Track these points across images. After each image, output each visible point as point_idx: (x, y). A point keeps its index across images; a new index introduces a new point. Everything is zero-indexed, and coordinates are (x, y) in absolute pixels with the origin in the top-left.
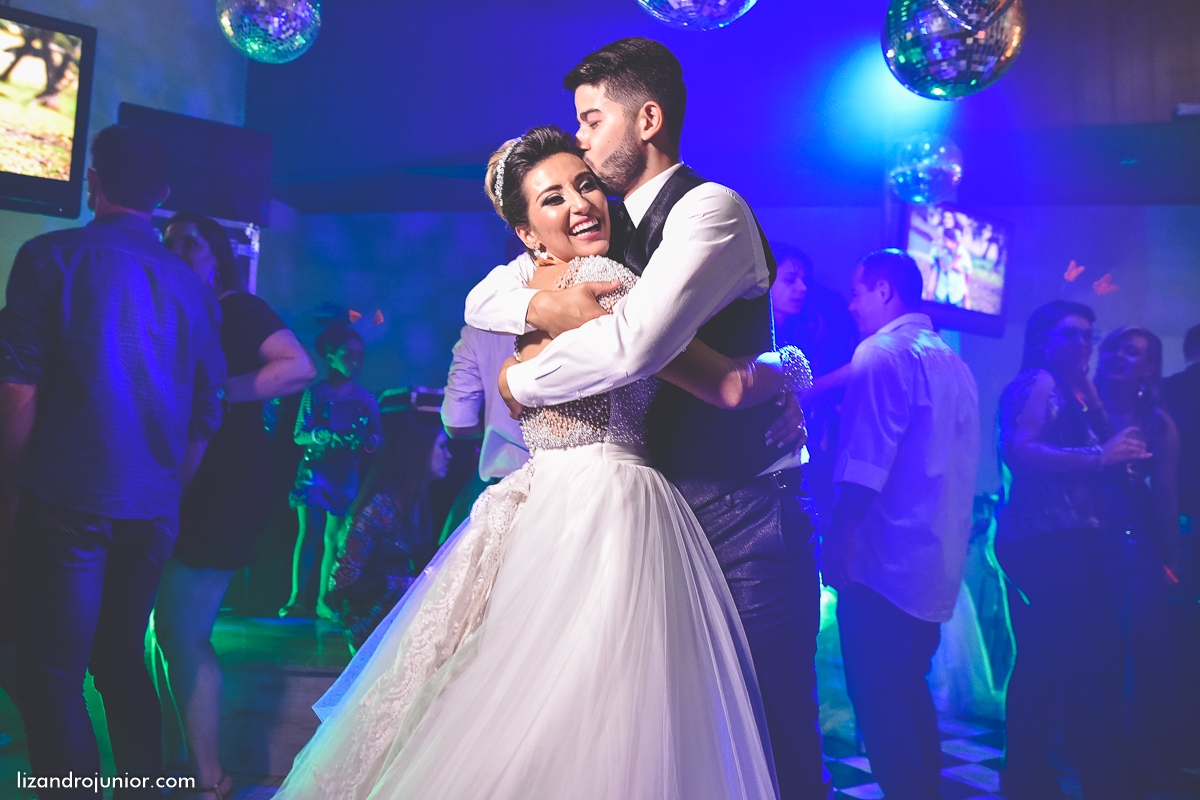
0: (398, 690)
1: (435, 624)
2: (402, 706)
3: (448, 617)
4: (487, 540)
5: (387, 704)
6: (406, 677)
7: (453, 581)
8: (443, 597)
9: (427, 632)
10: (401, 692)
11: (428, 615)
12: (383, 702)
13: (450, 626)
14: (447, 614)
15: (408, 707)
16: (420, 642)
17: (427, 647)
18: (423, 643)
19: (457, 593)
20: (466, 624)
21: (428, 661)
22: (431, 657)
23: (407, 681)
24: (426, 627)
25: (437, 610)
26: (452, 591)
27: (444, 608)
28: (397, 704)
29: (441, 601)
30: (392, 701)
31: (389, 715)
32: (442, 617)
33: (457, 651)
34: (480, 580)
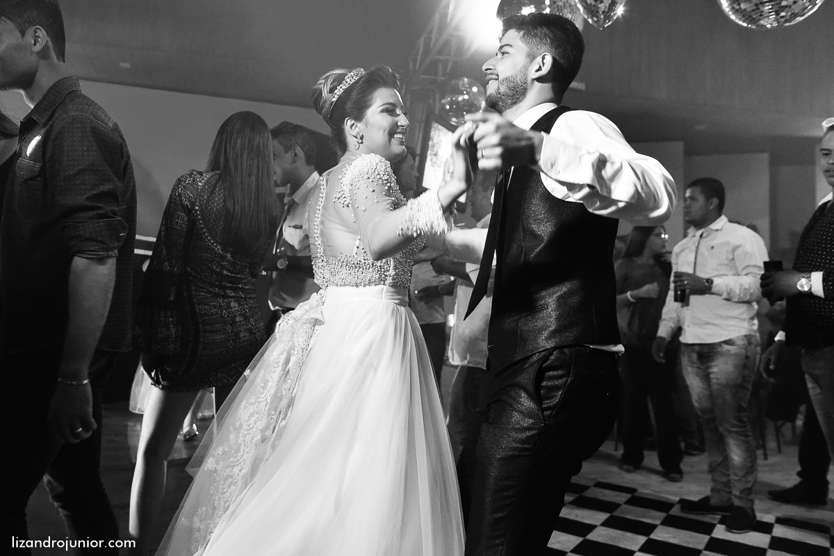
0: (236, 460)
1: (258, 413)
2: (240, 471)
3: (267, 408)
4: (292, 352)
5: (230, 469)
6: (241, 450)
7: (268, 381)
8: (262, 393)
9: (253, 419)
10: (238, 460)
11: (252, 406)
12: (227, 467)
13: (269, 415)
14: (266, 405)
15: (244, 471)
16: (249, 426)
17: (254, 429)
18: (251, 426)
19: (272, 391)
20: (280, 413)
21: (256, 439)
22: (258, 437)
23: (242, 453)
24: (252, 415)
25: (259, 403)
26: (268, 389)
27: (264, 401)
28: (236, 470)
29: (261, 396)
30: (233, 467)
31: (231, 477)
32: (263, 407)
33: (275, 431)
34: (289, 381)
